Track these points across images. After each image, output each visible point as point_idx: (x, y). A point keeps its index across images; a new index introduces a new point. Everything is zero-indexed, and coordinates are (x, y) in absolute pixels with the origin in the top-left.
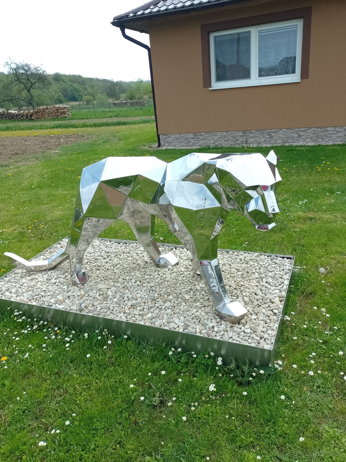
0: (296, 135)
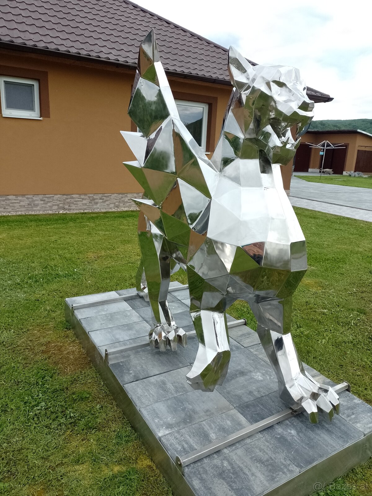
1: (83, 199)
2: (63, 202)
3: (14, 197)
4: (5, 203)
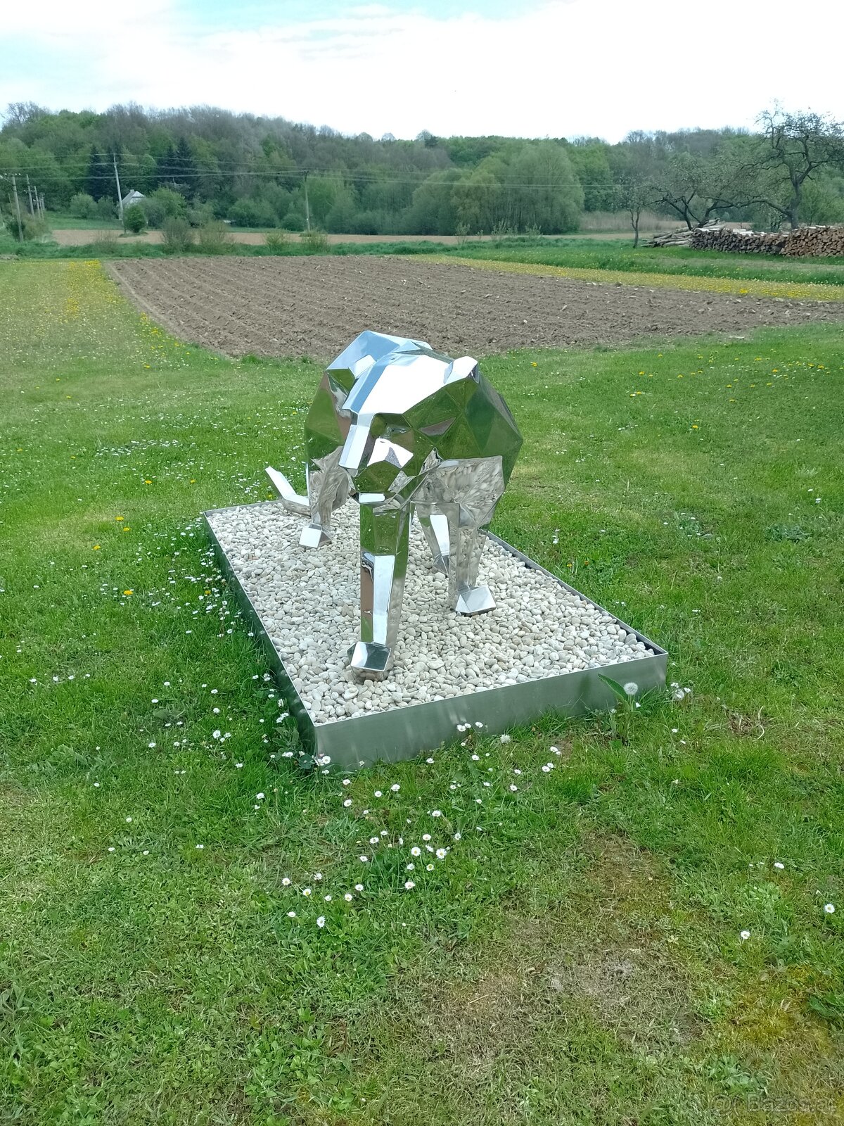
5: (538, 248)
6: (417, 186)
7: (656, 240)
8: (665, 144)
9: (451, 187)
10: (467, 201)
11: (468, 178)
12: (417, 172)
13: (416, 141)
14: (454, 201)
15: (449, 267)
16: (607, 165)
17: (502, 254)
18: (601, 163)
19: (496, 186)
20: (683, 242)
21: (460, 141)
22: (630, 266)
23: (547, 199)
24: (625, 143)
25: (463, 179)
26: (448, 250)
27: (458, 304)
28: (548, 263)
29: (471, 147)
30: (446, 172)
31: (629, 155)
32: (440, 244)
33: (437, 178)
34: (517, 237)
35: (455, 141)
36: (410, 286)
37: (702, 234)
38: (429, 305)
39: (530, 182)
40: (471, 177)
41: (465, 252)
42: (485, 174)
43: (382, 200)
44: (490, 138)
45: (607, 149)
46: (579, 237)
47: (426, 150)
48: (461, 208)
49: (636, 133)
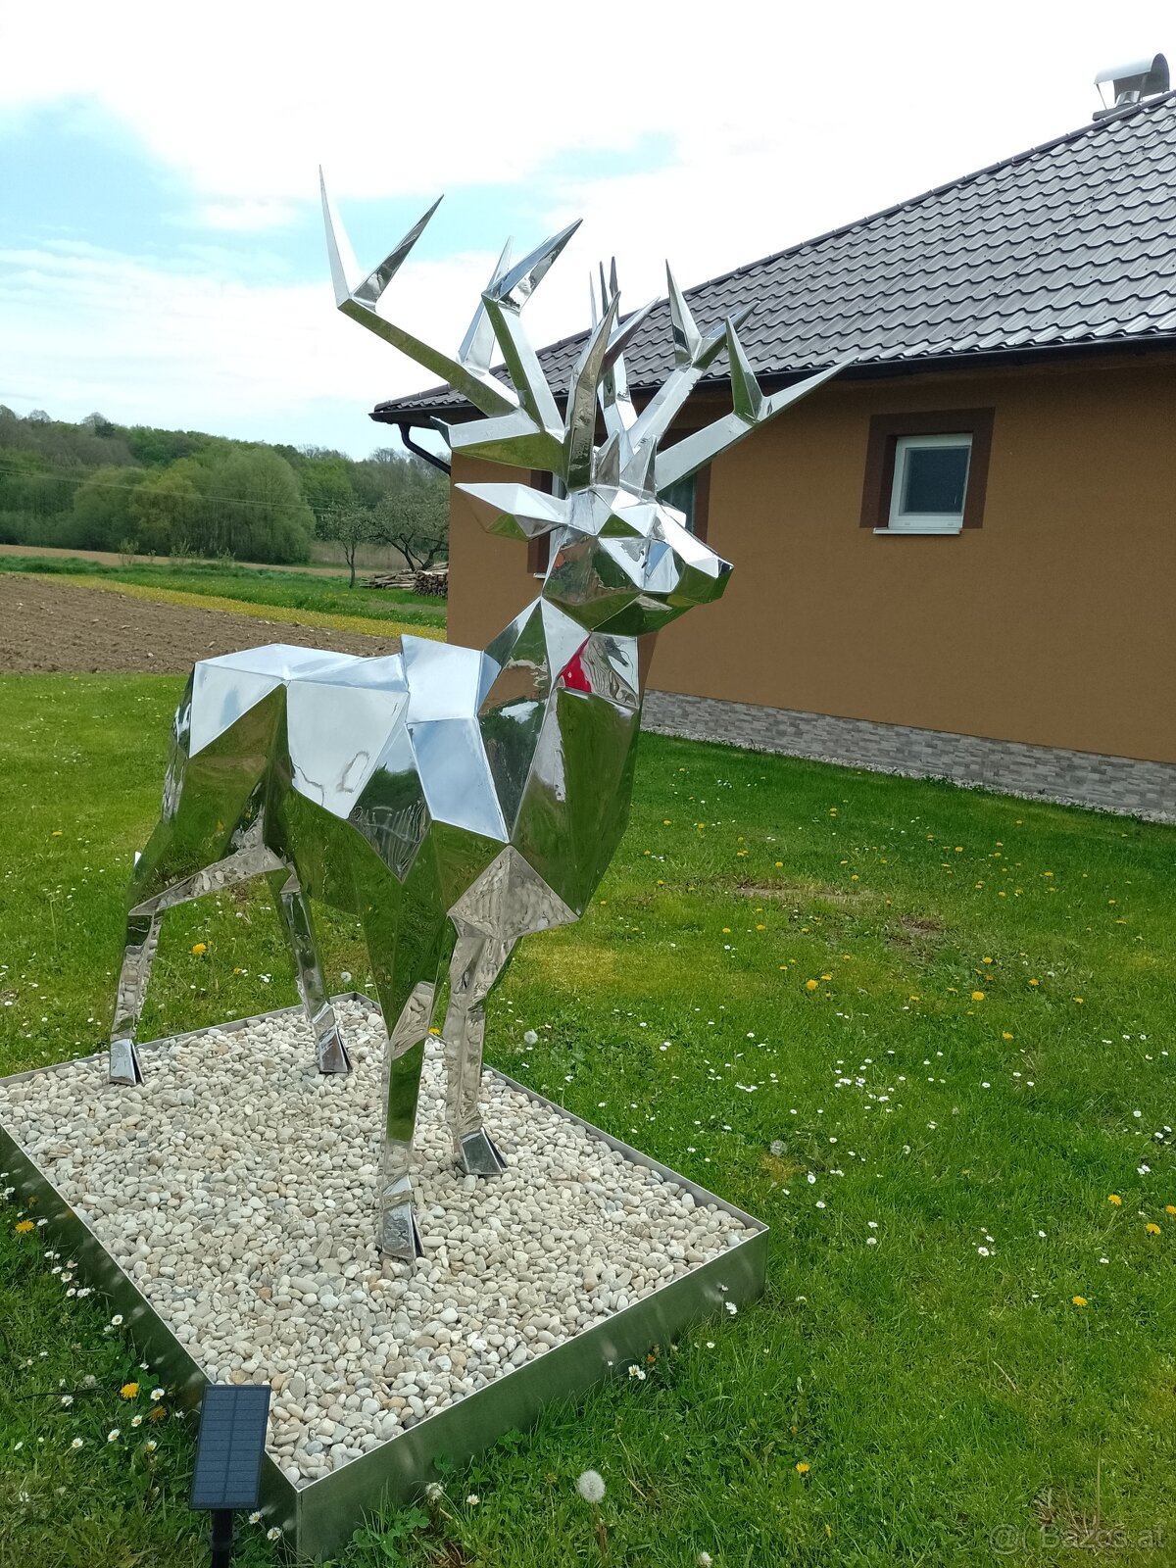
0: (678, 711)
1: (1038, 761)
2: (979, 760)
3: (871, 726)
4: (850, 738)
5: (230, 578)
6: (81, 485)
7: (377, 580)
8: (421, 468)
9: (129, 492)
10: (154, 511)
11: (153, 482)
12: (83, 468)
13: (83, 425)
14: (133, 509)
15: (92, 593)
16: (349, 485)
17: (178, 582)
18: (342, 482)
19: (194, 496)
20: (408, 585)
21: (147, 434)
22: (330, 608)
23: (265, 518)
24: (372, 462)
25: (146, 483)
26: (105, 572)
27: (78, 634)
28: (233, 597)
29: (162, 442)
30: (123, 471)
31: (378, 477)
32: (95, 564)
33: (109, 476)
34: (205, 562)
35: (141, 432)
36: (25, 611)
37: (425, 578)
38: (40, 633)
39: (242, 496)
40: (161, 482)
41: (127, 576)
42: (179, 479)
43: (26, 498)
44: (191, 434)
45: (349, 466)
46: (289, 569)
47: (97, 439)
48: (143, 519)
49: (384, 451)
